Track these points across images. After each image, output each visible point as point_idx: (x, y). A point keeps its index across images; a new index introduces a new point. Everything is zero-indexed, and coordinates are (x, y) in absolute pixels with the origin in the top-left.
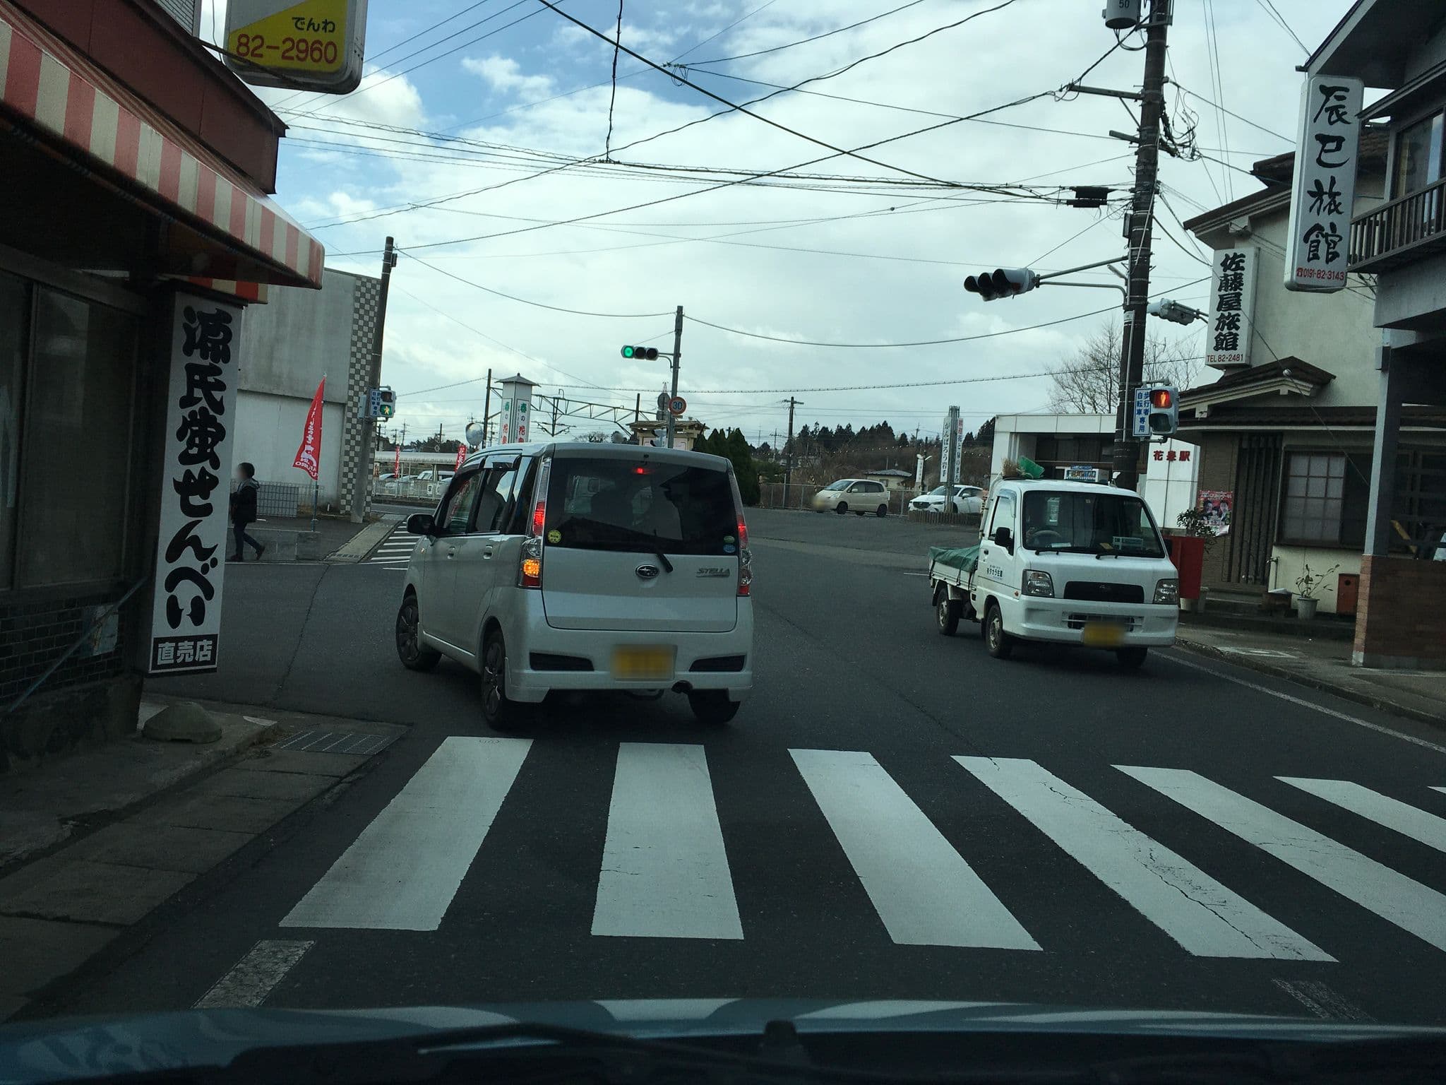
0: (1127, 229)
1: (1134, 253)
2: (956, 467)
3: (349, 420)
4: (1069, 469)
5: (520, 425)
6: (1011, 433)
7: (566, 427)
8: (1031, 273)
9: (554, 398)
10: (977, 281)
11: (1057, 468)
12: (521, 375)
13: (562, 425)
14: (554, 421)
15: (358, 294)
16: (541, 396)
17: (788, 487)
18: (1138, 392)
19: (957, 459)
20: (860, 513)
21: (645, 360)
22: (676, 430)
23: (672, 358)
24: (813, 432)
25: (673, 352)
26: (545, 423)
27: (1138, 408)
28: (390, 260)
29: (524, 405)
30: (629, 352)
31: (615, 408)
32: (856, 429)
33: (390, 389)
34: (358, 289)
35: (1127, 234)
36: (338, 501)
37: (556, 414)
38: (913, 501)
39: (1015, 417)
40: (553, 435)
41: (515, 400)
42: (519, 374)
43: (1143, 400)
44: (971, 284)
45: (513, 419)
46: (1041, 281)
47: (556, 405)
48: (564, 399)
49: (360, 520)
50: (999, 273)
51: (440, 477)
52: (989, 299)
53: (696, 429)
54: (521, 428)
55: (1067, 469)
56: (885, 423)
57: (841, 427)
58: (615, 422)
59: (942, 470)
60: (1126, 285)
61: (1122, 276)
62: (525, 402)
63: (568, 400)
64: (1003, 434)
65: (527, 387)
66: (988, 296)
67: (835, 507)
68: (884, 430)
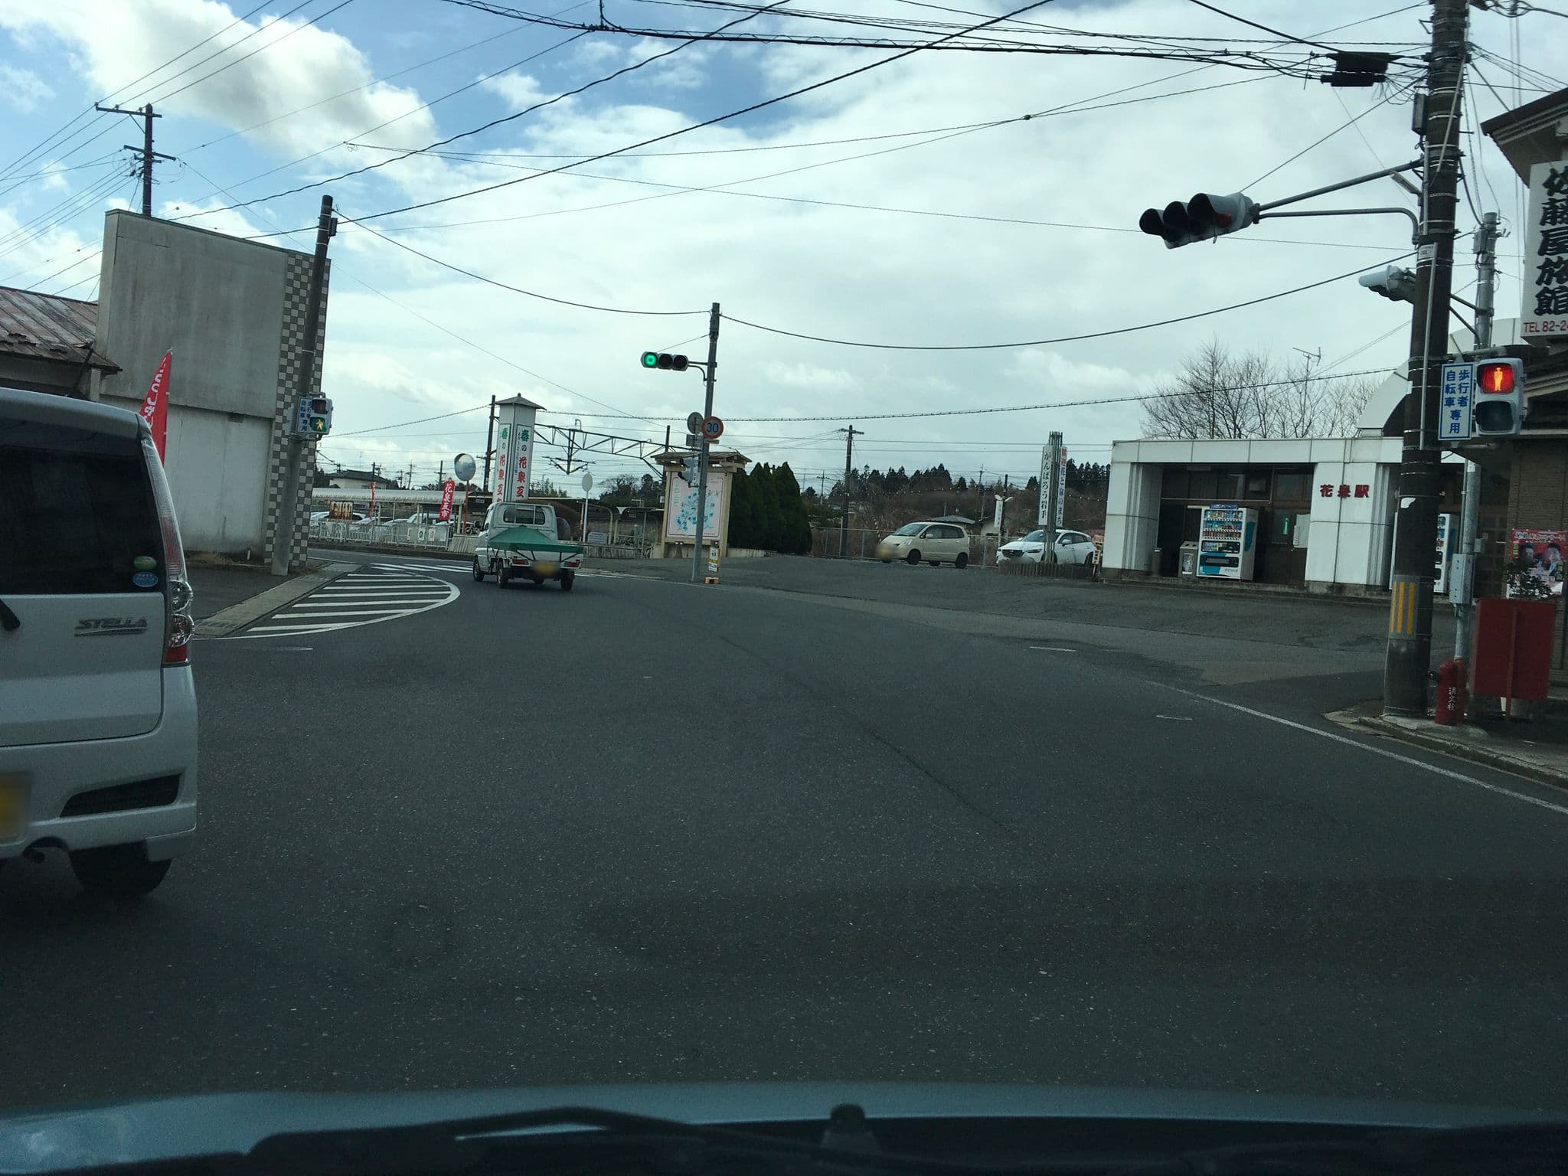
0: (1420, 118)
1: (1434, 154)
2: (1058, 507)
3: (278, 440)
4: (1208, 508)
5: (521, 456)
6: (1133, 464)
7: (585, 464)
8: (1247, 200)
9: (570, 430)
10: (1161, 216)
11: (1189, 507)
12: (522, 396)
13: (579, 461)
14: (570, 456)
15: (291, 276)
16: (554, 427)
17: (845, 532)
18: (1448, 370)
19: (1059, 497)
20: (935, 563)
21: (672, 370)
22: (710, 463)
23: (705, 368)
24: (862, 476)
25: (707, 361)
26: (560, 459)
27: (1446, 396)
28: (328, 227)
29: (525, 432)
30: (651, 360)
31: (641, 442)
32: (909, 473)
33: (324, 397)
34: (291, 268)
35: (1419, 125)
36: (263, 548)
37: (572, 448)
38: (1002, 548)
39: (1137, 444)
40: (568, 473)
41: (514, 426)
42: (519, 395)
43: (1457, 382)
44: (1151, 222)
45: (512, 448)
46: (1261, 213)
47: (572, 438)
48: (582, 431)
49: (285, 571)
50: (1201, 200)
51: (434, 521)
52: (1177, 246)
53: (736, 462)
54: (522, 460)
55: (1204, 508)
56: (941, 467)
57: (893, 470)
58: (641, 458)
59: (1041, 510)
60: (1421, 204)
61: (1413, 190)
62: (526, 428)
63: (586, 433)
64: (1121, 465)
65: (529, 411)
66: (1174, 239)
67: (905, 556)
68: (940, 474)
